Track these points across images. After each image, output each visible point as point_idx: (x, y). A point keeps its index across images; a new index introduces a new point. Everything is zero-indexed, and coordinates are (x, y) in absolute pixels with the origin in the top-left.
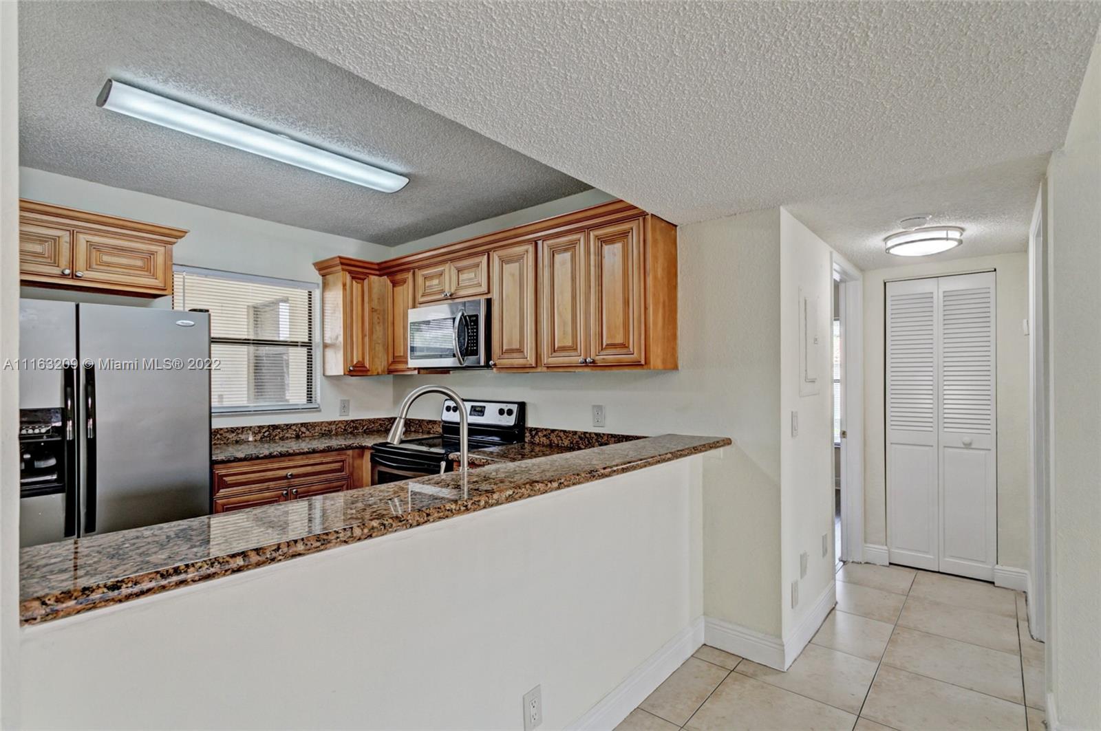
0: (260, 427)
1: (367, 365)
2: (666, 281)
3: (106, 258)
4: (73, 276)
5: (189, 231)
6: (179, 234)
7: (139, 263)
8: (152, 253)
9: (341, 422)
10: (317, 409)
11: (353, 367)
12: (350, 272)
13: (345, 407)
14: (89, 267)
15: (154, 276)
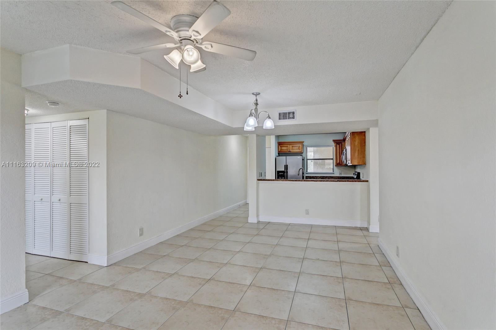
0: (321, 177)
1: (341, 163)
2: (359, 145)
3: (294, 148)
4: (290, 151)
5: (304, 142)
6: (303, 142)
7: (298, 148)
8: (300, 146)
9: (339, 177)
10: (334, 174)
11: (337, 164)
12: (336, 143)
13: (340, 174)
14: (292, 150)
15: (300, 150)
